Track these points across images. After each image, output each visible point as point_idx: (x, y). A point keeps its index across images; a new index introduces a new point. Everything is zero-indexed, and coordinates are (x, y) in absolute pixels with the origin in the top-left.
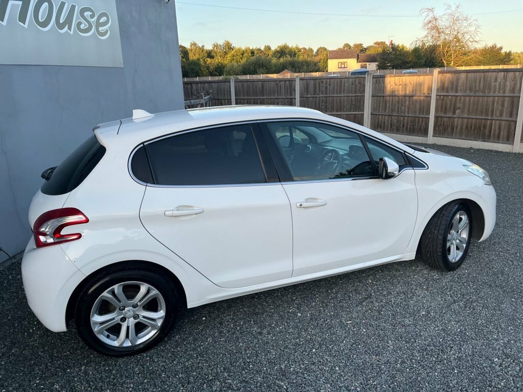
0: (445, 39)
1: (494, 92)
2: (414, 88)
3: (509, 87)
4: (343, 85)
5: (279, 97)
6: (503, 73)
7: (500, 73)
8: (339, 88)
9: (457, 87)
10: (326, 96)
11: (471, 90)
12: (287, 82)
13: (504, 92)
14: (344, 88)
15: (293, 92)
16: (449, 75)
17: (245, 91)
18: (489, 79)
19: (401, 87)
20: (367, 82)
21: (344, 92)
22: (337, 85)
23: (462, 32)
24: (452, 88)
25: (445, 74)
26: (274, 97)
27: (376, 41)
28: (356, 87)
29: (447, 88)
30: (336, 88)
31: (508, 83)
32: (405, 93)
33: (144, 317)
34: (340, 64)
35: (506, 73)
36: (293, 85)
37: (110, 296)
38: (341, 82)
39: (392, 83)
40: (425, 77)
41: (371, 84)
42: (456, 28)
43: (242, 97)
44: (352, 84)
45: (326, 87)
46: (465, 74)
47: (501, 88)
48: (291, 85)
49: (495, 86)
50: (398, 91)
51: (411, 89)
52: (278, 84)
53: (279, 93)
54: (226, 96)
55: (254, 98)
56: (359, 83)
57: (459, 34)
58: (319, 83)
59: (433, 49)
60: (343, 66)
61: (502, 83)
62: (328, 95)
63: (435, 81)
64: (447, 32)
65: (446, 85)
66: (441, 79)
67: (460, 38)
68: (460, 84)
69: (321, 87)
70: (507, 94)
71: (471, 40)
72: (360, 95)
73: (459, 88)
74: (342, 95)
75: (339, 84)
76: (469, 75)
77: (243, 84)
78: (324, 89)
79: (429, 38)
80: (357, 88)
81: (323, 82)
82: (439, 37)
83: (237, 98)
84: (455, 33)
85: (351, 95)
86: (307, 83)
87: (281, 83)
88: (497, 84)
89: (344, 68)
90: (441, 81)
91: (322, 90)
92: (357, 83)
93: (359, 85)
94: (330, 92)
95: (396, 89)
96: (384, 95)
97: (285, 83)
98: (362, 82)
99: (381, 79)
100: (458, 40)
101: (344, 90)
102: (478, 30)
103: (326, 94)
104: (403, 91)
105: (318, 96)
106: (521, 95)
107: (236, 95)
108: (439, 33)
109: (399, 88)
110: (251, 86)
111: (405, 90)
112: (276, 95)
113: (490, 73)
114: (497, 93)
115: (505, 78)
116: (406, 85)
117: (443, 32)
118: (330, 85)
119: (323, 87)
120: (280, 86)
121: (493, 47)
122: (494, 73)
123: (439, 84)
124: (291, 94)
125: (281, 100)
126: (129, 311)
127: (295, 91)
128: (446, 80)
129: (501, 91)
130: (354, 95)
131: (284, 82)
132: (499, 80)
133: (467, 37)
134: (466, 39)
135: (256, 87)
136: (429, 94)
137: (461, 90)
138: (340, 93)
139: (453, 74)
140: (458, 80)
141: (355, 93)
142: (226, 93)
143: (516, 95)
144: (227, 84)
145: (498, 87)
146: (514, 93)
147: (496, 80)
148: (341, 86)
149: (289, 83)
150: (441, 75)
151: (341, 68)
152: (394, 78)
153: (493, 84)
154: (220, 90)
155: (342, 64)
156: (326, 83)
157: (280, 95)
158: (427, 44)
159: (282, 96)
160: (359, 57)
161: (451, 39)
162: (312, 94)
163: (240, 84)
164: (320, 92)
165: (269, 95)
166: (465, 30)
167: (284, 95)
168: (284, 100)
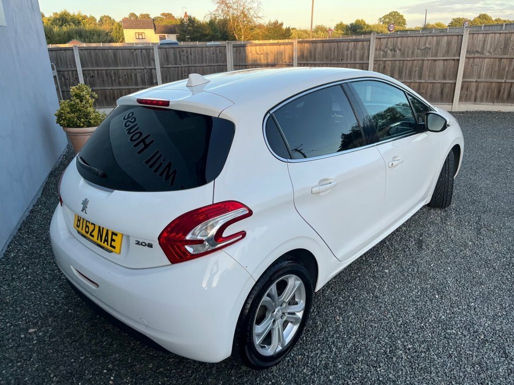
0: (233, 14)
1: (347, 60)
2: (276, 56)
3: (358, 54)
4: (204, 54)
6: (353, 43)
7: (351, 43)
8: (201, 57)
9: (315, 56)
10: (188, 65)
11: (327, 58)
12: (144, 51)
13: (355, 60)
14: (206, 57)
15: (152, 61)
16: (307, 45)
17: (94, 62)
18: (341, 49)
19: (262, 56)
20: (228, 50)
21: (206, 62)
22: (198, 54)
23: (247, 8)
24: (311, 56)
25: (303, 44)
26: (131, 68)
27: (162, 13)
28: (217, 56)
29: (306, 57)
30: (197, 57)
31: (358, 52)
32: (267, 62)
33: (289, 313)
34: (137, 34)
35: (356, 43)
36: (151, 54)
37: (269, 299)
38: (202, 51)
39: (254, 52)
40: (286, 46)
41: (232, 53)
42: (242, 4)
43: (90, 68)
44: (213, 53)
45: (187, 56)
46: (322, 44)
47: (352, 56)
48: (148, 55)
49: (347, 54)
50: (260, 60)
51: (273, 58)
52: (133, 53)
53: (136, 63)
54: (69, 66)
55: (107, 68)
56: (220, 52)
57: (245, 10)
58: (180, 53)
59: (225, 23)
60: (140, 37)
61: (353, 52)
62: (190, 65)
63: (295, 50)
64: (235, 6)
65: (305, 54)
66: (300, 48)
67: (246, 13)
68: (317, 53)
69: (182, 57)
70: (358, 61)
71: (256, 16)
72: (222, 64)
73: (317, 57)
74: (205, 65)
75: (200, 54)
76: (325, 44)
77: (90, 53)
78: (185, 59)
79: (220, 12)
80: (219, 58)
82: (228, 11)
83: (85, 69)
84: (242, 8)
85: (213, 64)
87: (137, 50)
88: (349, 52)
89: (143, 39)
90: (300, 50)
91: (183, 60)
92: (218, 52)
93: (220, 54)
94: (191, 61)
95: (258, 58)
96: (247, 64)
97: (141, 52)
98: (223, 52)
99: (242, 48)
100: (245, 16)
101: (206, 59)
102: (260, 6)
103: (188, 64)
104: (264, 60)
105: (179, 66)
106: (370, 61)
107: (83, 66)
108: (228, 7)
109: (260, 58)
110: (100, 55)
111: (267, 59)
112: (133, 65)
113: (342, 43)
114: (349, 60)
115: (355, 47)
116: (267, 54)
117: (231, 7)
118: (191, 54)
119: (184, 56)
120: (136, 55)
121: (276, 23)
122: (346, 43)
123: (299, 53)
124: (150, 65)
125: (139, 70)
126: (278, 311)
127: (154, 61)
128: (305, 49)
129: (352, 59)
130: (216, 64)
131: (139, 50)
132: (350, 49)
133: (252, 12)
134: (251, 14)
135: (107, 56)
136: (290, 62)
137: (318, 59)
138: (202, 63)
139: (311, 44)
140: (315, 49)
141: (217, 62)
142: (68, 63)
143: (365, 62)
144: (68, 52)
145: (349, 55)
146: (363, 60)
147: (348, 50)
148: (202, 55)
149: (146, 51)
150: (299, 44)
151: (139, 39)
152: (255, 47)
153: (346, 52)
154: (61, 60)
155: (139, 35)
156: (187, 53)
157: (137, 66)
158: (218, 18)
159: (140, 66)
160: (156, 27)
161: (239, 14)
162: (173, 64)
163: (86, 52)
164: (181, 62)
165: (124, 65)
166: (249, 6)
167: (141, 64)
168: (142, 70)
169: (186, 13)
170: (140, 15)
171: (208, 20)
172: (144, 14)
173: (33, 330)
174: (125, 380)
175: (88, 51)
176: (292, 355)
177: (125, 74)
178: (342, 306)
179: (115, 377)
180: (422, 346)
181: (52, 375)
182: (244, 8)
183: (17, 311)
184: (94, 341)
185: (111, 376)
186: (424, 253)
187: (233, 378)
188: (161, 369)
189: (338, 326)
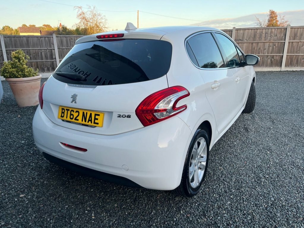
0: (90, 25)
5: (42, 49)
15: (52, 45)
17: (13, 45)
26: (38, 49)
27: (44, 24)
36: (52, 40)
37: (195, 150)
42: (95, 20)
43: (10, 49)
48: (50, 41)
52: (39, 39)
53: (41, 46)
57: (97, 23)
58: (70, 40)
59: (85, 30)
64: (91, 21)
67: (98, 25)
69: (71, 42)
71: (104, 27)
77: (11, 39)
79: (82, 24)
81: (72, 39)
82: (87, 24)
84: (95, 22)
86: (61, 39)
87: (42, 38)
91: (72, 44)
97: (45, 39)
100: (98, 27)
102: (107, 21)
105: (70, 48)
107: (6, 47)
108: (87, 21)
110: (18, 41)
112: (39, 47)
117: (89, 21)
119: (72, 42)
120: (42, 41)
124: (50, 47)
125: (43, 50)
126: (197, 160)
131: (44, 38)
133: (102, 25)
134: (101, 26)
135: (22, 41)
149: (48, 39)
156: (75, 40)
157: (42, 48)
158: (81, 27)
159: (44, 48)
160: (42, 32)
161: (94, 26)
162: (66, 47)
163: (8, 38)
164: (71, 46)
165: (34, 46)
166: (100, 21)
167: (45, 46)
168: (46, 50)
169: (60, 24)
170: (29, 26)
171: (75, 28)
172: (32, 25)
173: (23, 195)
174: (102, 215)
175: (10, 38)
176: (203, 189)
177: (34, 52)
178: (219, 162)
179: (94, 214)
180: (274, 175)
181: (49, 219)
182: (97, 22)
183: (6, 186)
184: (71, 196)
185: (92, 214)
186: (251, 133)
187: (173, 205)
188: (124, 206)
189: (222, 171)
